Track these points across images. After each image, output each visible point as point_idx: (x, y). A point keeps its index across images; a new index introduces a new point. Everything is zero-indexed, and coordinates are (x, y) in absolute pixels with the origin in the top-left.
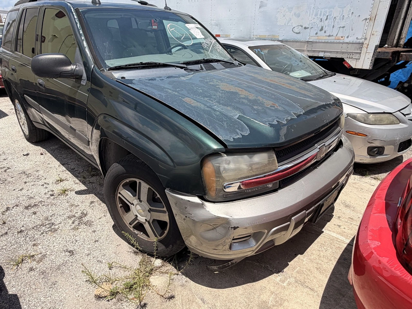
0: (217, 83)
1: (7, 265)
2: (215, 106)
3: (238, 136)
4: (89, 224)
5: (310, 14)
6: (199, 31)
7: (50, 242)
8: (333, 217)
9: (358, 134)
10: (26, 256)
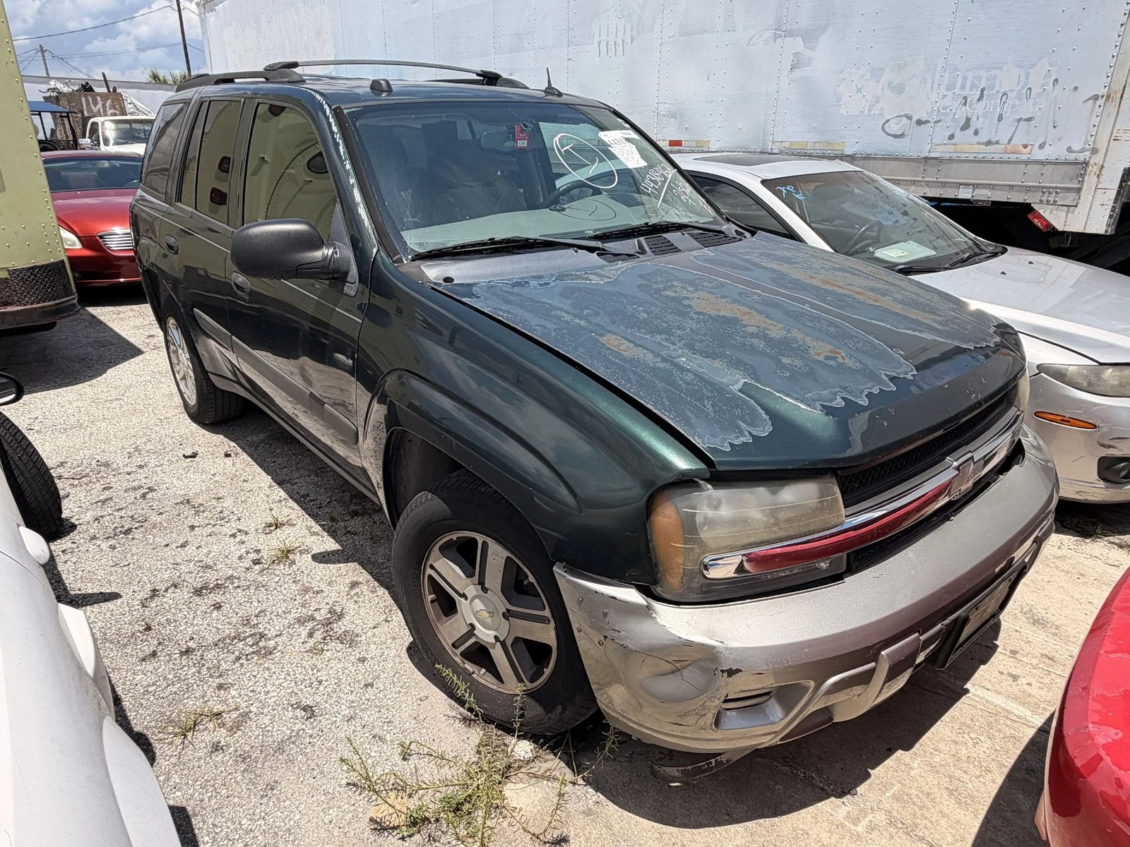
0: (685, 292)
1: (159, 732)
2: (683, 356)
3: (743, 439)
4: (349, 639)
5: (933, 82)
6: (634, 148)
7: (256, 682)
8: (995, 651)
9: (1069, 422)
10: (202, 715)
